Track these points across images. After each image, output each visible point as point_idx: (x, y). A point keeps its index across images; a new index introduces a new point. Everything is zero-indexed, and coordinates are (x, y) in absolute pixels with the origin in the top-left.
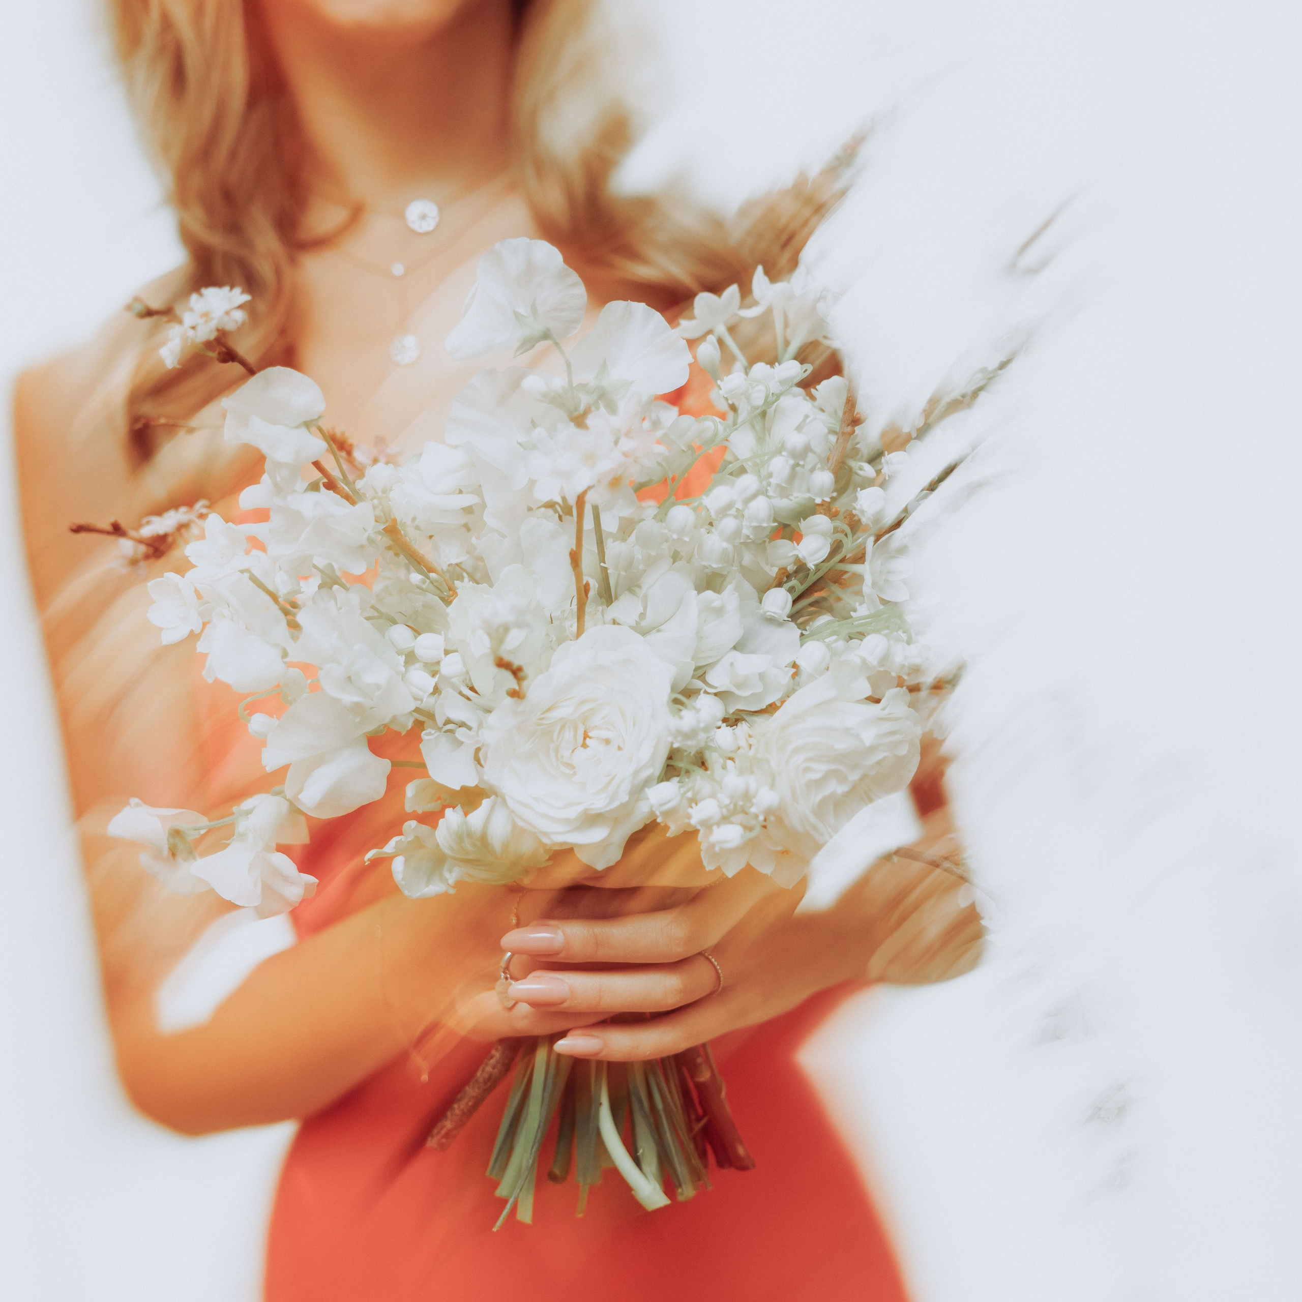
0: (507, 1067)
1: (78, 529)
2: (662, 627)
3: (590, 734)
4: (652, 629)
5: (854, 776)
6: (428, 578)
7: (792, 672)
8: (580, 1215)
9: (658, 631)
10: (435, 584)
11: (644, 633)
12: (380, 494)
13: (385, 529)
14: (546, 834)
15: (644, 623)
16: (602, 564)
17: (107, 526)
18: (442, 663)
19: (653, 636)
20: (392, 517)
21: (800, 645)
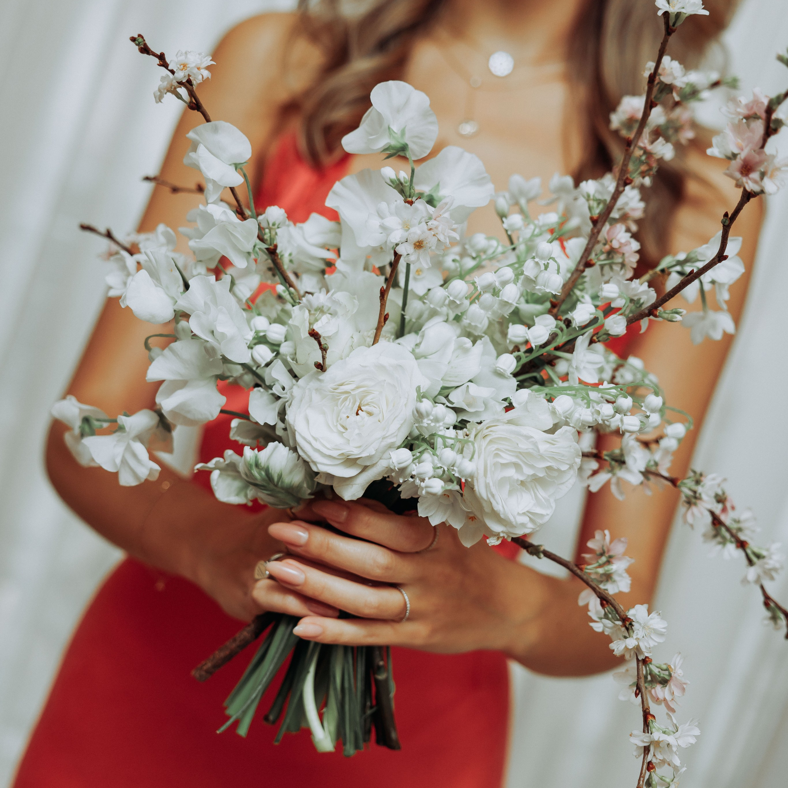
0: (257, 634)
1: (86, 228)
2: (429, 357)
3: (363, 408)
4: (422, 356)
5: (528, 471)
6: (288, 290)
7: (507, 405)
8: (276, 743)
9: (426, 358)
10: (292, 295)
11: (417, 357)
12: (271, 225)
13: (267, 249)
14: (315, 463)
15: (417, 351)
16: (403, 312)
17: (103, 230)
18: (282, 345)
19: (422, 360)
20: (275, 243)
21: (516, 390)
